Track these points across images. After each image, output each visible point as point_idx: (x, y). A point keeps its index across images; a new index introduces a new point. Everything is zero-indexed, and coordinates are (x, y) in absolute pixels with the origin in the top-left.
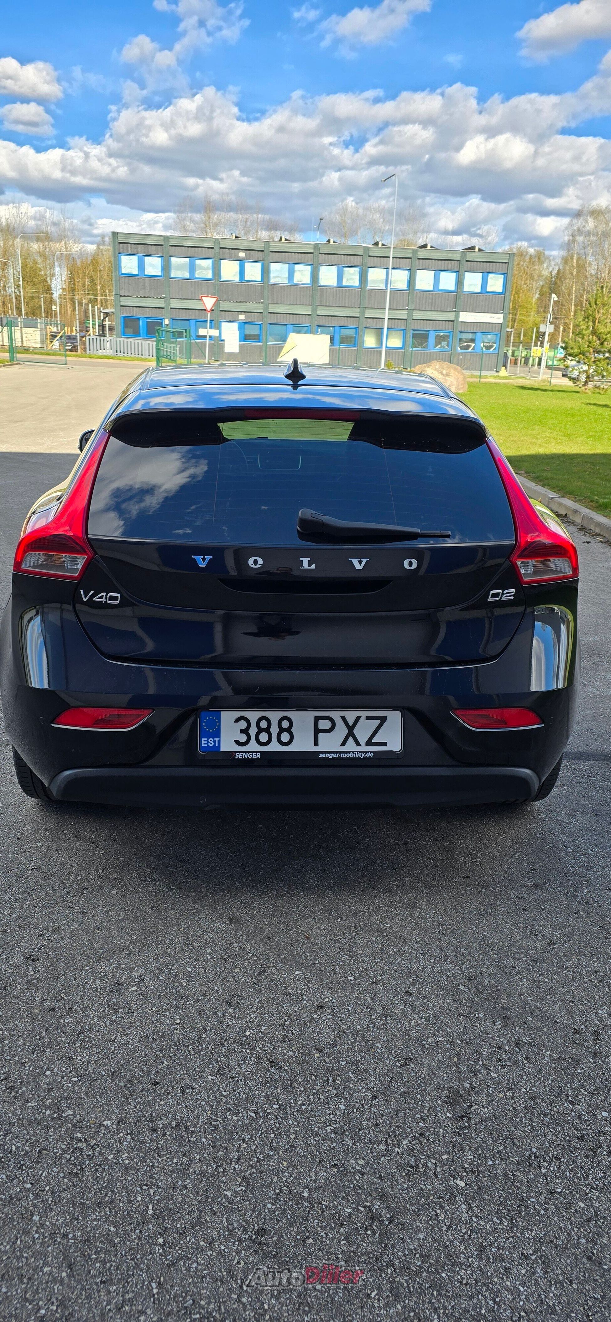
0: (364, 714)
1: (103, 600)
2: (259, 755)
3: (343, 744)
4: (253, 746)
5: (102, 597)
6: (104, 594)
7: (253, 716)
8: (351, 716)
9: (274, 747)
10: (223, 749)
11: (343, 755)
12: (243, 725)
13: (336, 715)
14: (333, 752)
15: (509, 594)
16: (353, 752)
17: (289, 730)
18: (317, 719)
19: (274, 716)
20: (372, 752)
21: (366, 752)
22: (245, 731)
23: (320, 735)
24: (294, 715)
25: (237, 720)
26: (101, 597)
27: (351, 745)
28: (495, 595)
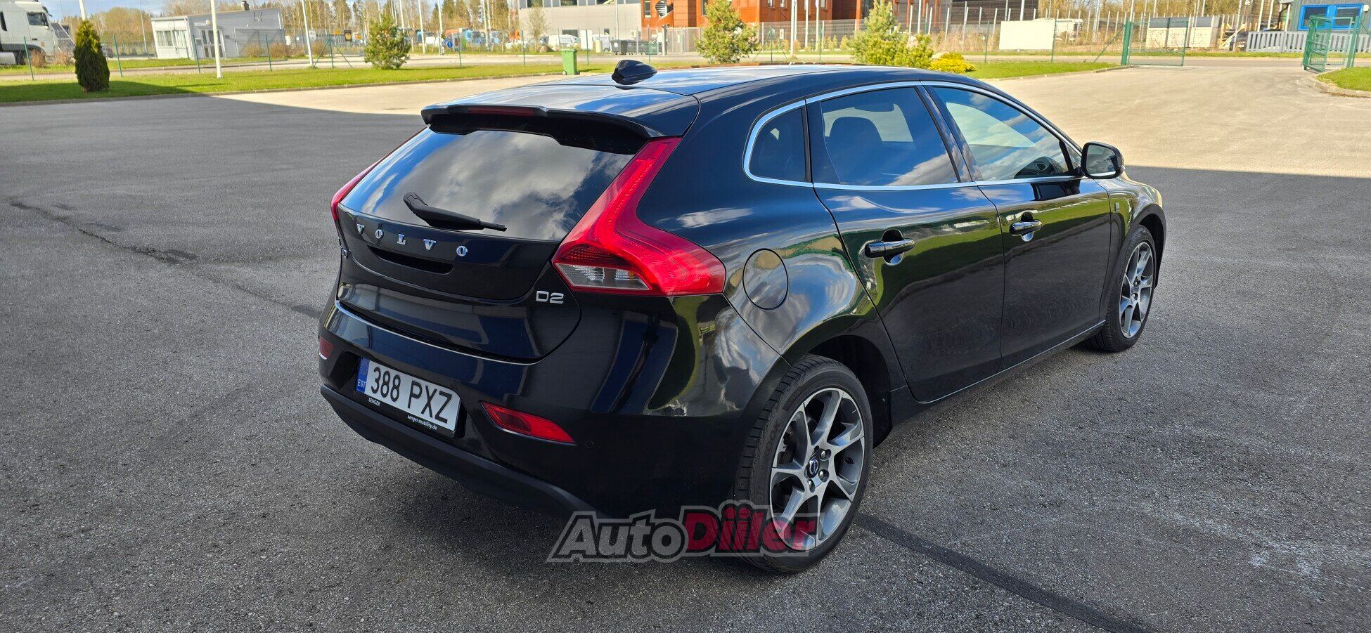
0: (440, 388)
2: (380, 404)
3: (423, 412)
4: (378, 396)
7: (383, 369)
8: (432, 387)
9: (388, 400)
10: (365, 391)
11: (420, 421)
12: (377, 375)
13: (424, 383)
14: (416, 417)
15: (557, 297)
16: (426, 421)
17: (398, 388)
18: (414, 384)
19: (393, 373)
20: (436, 425)
21: (433, 424)
22: (377, 381)
23: (413, 398)
24: (402, 375)
25: (375, 370)
27: (426, 415)
28: (542, 296)
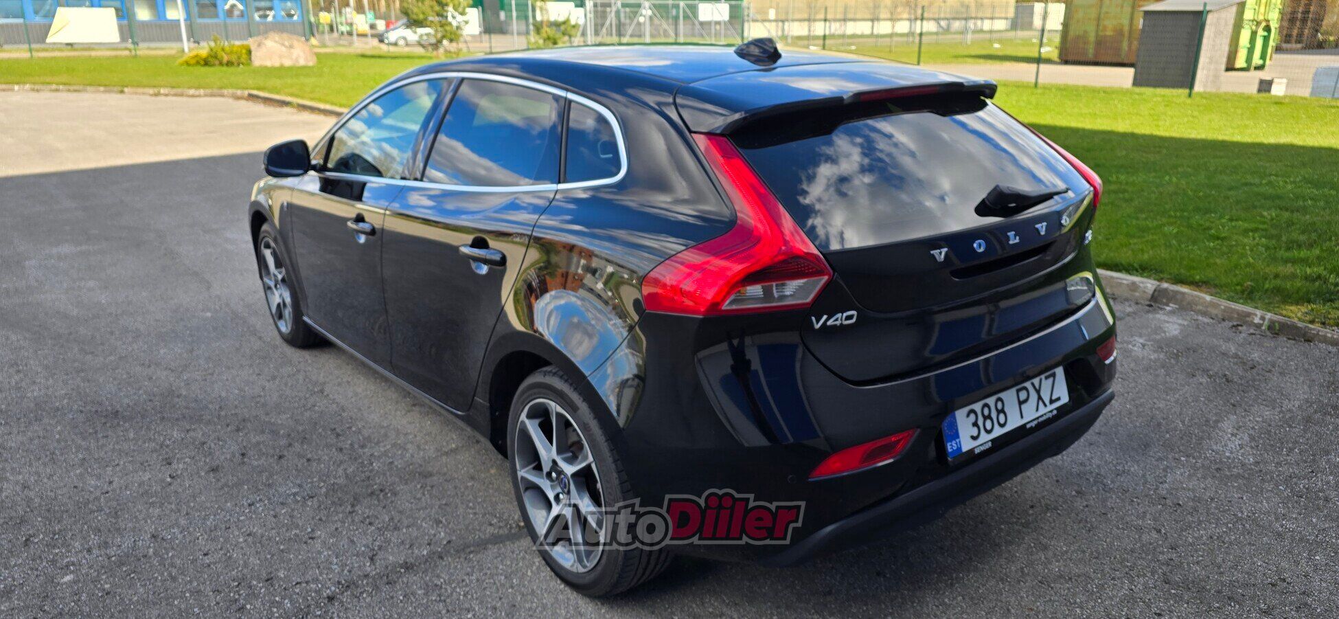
0: (1043, 376)
1: (838, 323)
2: (990, 444)
3: (1037, 410)
4: (984, 437)
5: (839, 319)
6: (839, 315)
7: (977, 407)
9: (998, 432)
10: (965, 449)
11: (1041, 420)
12: (972, 416)
13: (1028, 384)
14: (1034, 420)
16: (1045, 414)
17: (1002, 411)
18: (1018, 391)
19: (991, 401)
20: (1054, 409)
21: (1052, 411)
22: (975, 424)
23: (1023, 407)
24: (1003, 395)
25: (968, 415)
26: (837, 320)
27: (1042, 410)
